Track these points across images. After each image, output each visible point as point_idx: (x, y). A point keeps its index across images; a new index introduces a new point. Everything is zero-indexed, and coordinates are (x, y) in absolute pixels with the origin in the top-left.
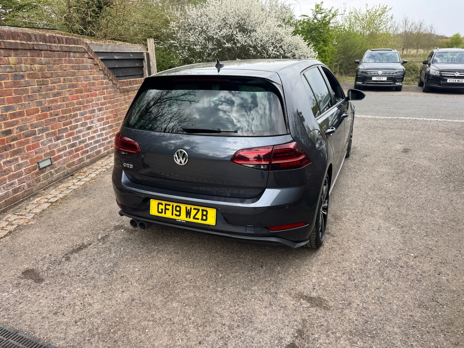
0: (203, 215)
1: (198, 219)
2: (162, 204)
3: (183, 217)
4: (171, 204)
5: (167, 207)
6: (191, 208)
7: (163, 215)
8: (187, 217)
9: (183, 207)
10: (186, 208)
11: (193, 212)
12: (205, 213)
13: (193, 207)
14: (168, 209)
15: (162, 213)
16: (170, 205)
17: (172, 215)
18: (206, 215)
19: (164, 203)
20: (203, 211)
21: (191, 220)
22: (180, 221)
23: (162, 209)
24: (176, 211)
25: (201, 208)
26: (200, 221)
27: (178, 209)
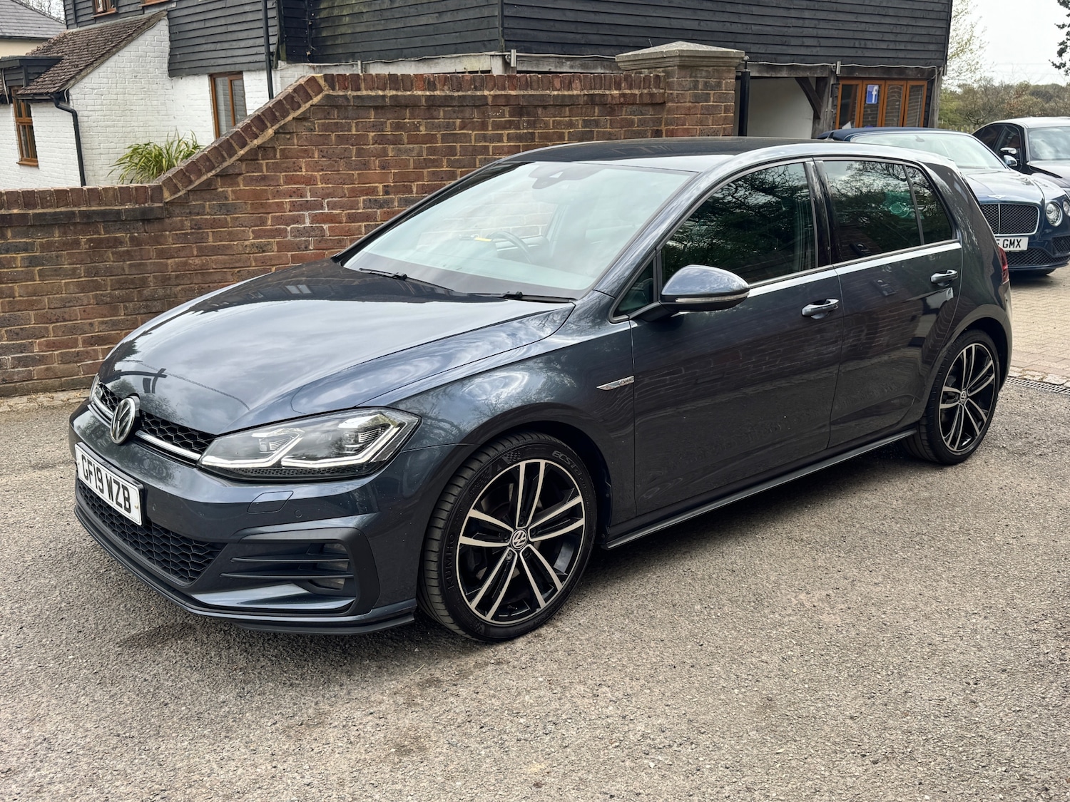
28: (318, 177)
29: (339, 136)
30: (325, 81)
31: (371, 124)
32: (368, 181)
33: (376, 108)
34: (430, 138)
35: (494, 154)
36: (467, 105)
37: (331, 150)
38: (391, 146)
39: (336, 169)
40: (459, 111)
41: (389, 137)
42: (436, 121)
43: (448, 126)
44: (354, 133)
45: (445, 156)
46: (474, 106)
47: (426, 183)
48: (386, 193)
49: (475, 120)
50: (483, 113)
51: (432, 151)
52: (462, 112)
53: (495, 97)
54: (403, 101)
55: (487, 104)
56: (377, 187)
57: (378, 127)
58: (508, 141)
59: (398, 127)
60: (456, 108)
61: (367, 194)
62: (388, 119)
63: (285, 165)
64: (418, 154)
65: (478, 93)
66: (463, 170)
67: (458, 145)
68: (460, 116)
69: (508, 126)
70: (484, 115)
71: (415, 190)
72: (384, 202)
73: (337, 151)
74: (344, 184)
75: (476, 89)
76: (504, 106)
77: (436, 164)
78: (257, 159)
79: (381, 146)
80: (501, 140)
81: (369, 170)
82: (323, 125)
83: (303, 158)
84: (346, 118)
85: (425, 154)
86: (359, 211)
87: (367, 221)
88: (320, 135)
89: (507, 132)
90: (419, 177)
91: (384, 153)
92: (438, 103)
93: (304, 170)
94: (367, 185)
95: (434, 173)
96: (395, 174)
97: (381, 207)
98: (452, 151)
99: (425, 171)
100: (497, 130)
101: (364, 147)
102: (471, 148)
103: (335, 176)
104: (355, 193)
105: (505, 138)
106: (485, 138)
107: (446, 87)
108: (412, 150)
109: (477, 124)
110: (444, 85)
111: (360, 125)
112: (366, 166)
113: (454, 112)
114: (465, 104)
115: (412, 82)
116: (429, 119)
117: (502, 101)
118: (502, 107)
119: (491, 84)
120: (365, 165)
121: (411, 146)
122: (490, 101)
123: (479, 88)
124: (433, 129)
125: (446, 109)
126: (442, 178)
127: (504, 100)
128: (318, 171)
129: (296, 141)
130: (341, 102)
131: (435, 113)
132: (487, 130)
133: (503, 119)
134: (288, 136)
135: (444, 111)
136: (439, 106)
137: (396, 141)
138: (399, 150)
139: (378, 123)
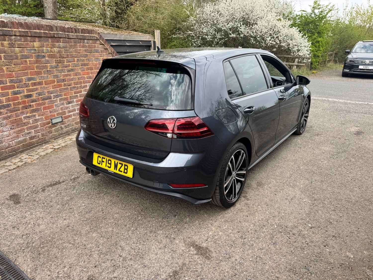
0: (125, 169)
1: (121, 172)
2: (100, 157)
3: (112, 169)
4: (106, 157)
5: (103, 160)
6: (118, 162)
7: (100, 166)
8: (115, 169)
9: (113, 161)
10: (115, 162)
11: (119, 166)
12: (126, 167)
13: (119, 162)
14: (104, 162)
15: (99, 164)
16: (104, 158)
17: (106, 166)
18: (127, 169)
20: (125, 165)
21: (117, 172)
22: (110, 171)
23: (100, 161)
24: (109, 163)
25: (124, 163)
26: (122, 174)
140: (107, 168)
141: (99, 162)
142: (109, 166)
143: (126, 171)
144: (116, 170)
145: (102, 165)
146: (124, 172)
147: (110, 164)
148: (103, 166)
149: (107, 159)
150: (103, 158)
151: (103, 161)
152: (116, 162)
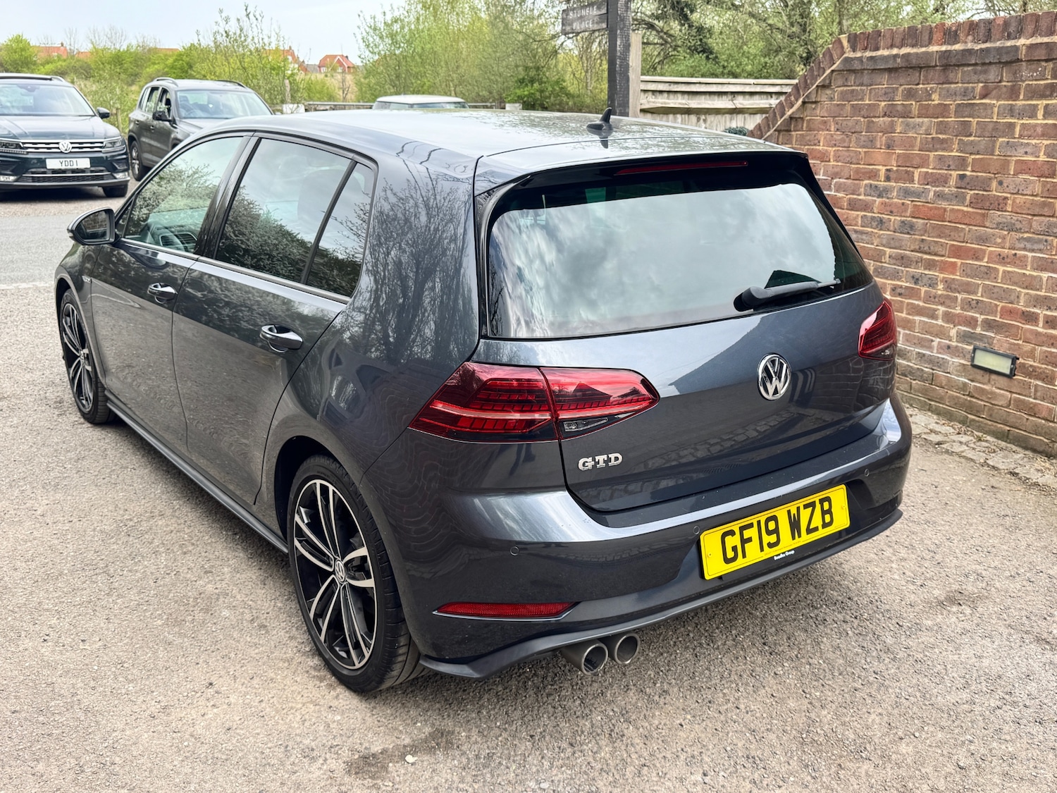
0: (824, 513)
1: (816, 529)
2: (732, 533)
3: (786, 545)
4: (753, 519)
5: (747, 534)
6: (798, 509)
7: (740, 563)
8: (794, 538)
9: (781, 513)
10: (789, 512)
11: (805, 516)
12: (826, 506)
13: (801, 503)
14: (750, 540)
15: (734, 559)
16: (751, 526)
17: (762, 549)
18: (829, 512)
19: (735, 526)
20: (822, 501)
21: (805, 539)
22: (782, 556)
23: (734, 549)
24: (769, 533)
25: (816, 498)
26: (821, 533)
27: (772, 525)
28: (832, 153)
29: (853, 106)
30: (848, 41)
31: (883, 91)
32: (872, 162)
33: (890, 70)
34: (943, 110)
35: (1021, 136)
36: (990, 63)
37: (845, 123)
38: (901, 120)
39: (846, 145)
40: (981, 72)
41: (899, 108)
42: (953, 86)
43: (965, 93)
44: (867, 102)
45: (957, 136)
46: (1000, 62)
47: (930, 171)
48: (888, 179)
49: (1004, 84)
50: (1015, 73)
51: (942, 128)
52: (985, 72)
53: (1031, 47)
54: (914, 61)
55: (1019, 60)
56: (879, 170)
57: (889, 95)
58: (1045, 117)
59: (910, 95)
60: (979, 68)
61: (870, 178)
62: (901, 85)
63: (808, 138)
64: (926, 130)
65: (1009, 43)
66: (978, 157)
67: (974, 121)
68: (982, 78)
69: (1048, 93)
70: (1016, 79)
71: (916, 178)
72: (884, 190)
73: (850, 124)
74: (851, 163)
75: (1009, 37)
76: (1047, 61)
77: (945, 145)
78: (790, 131)
79: (890, 119)
80: (1033, 115)
81: (875, 148)
82: (842, 92)
83: (823, 130)
84: (862, 85)
85: (933, 131)
86: (860, 197)
87: (865, 211)
88: (838, 105)
89: (1045, 102)
90: (924, 163)
91: (891, 129)
92: (954, 61)
93: (821, 144)
94: (871, 167)
95: (941, 158)
96: (899, 155)
97: (879, 196)
98: (965, 129)
99: (932, 154)
100: (1031, 98)
101: (873, 119)
102: (990, 127)
103: (844, 153)
104: (860, 175)
105: (1040, 114)
106: (1011, 111)
107: (970, 38)
108: (920, 125)
109: (1004, 90)
110: (968, 35)
111: (873, 93)
112: (871, 143)
113: (975, 73)
114: (987, 61)
115: (931, 32)
116: (943, 84)
117: (1041, 54)
118: (1044, 64)
119: (1030, 28)
120: (872, 141)
121: (921, 120)
122: (1023, 54)
123: (1013, 35)
124: (948, 97)
125: (966, 69)
126: (949, 166)
127: (1044, 52)
128: (832, 147)
129: (818, 112)
130: (857, 66)
131: (951, 75)
132: (1017, 98)
133: (1042, 82)
134: (814, 106)
135: (963, 73)
136: (958, 66)
137: (906, 114)
138: (908, 125)
139: (890, 90)
140: (769, 553)
141: (730, 554)
142: (773, 538)
143: (827, 518)
144: (800, 536)
145: (744, 556)
146: (825, 525)
147: (776, 531)
148: (754, 554)
149: (759, 522)
150: (742, 529)
151: (744, 541)
152: (794, 511)
